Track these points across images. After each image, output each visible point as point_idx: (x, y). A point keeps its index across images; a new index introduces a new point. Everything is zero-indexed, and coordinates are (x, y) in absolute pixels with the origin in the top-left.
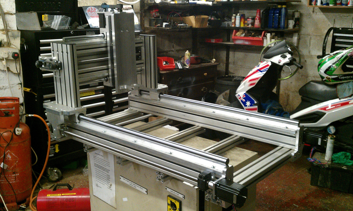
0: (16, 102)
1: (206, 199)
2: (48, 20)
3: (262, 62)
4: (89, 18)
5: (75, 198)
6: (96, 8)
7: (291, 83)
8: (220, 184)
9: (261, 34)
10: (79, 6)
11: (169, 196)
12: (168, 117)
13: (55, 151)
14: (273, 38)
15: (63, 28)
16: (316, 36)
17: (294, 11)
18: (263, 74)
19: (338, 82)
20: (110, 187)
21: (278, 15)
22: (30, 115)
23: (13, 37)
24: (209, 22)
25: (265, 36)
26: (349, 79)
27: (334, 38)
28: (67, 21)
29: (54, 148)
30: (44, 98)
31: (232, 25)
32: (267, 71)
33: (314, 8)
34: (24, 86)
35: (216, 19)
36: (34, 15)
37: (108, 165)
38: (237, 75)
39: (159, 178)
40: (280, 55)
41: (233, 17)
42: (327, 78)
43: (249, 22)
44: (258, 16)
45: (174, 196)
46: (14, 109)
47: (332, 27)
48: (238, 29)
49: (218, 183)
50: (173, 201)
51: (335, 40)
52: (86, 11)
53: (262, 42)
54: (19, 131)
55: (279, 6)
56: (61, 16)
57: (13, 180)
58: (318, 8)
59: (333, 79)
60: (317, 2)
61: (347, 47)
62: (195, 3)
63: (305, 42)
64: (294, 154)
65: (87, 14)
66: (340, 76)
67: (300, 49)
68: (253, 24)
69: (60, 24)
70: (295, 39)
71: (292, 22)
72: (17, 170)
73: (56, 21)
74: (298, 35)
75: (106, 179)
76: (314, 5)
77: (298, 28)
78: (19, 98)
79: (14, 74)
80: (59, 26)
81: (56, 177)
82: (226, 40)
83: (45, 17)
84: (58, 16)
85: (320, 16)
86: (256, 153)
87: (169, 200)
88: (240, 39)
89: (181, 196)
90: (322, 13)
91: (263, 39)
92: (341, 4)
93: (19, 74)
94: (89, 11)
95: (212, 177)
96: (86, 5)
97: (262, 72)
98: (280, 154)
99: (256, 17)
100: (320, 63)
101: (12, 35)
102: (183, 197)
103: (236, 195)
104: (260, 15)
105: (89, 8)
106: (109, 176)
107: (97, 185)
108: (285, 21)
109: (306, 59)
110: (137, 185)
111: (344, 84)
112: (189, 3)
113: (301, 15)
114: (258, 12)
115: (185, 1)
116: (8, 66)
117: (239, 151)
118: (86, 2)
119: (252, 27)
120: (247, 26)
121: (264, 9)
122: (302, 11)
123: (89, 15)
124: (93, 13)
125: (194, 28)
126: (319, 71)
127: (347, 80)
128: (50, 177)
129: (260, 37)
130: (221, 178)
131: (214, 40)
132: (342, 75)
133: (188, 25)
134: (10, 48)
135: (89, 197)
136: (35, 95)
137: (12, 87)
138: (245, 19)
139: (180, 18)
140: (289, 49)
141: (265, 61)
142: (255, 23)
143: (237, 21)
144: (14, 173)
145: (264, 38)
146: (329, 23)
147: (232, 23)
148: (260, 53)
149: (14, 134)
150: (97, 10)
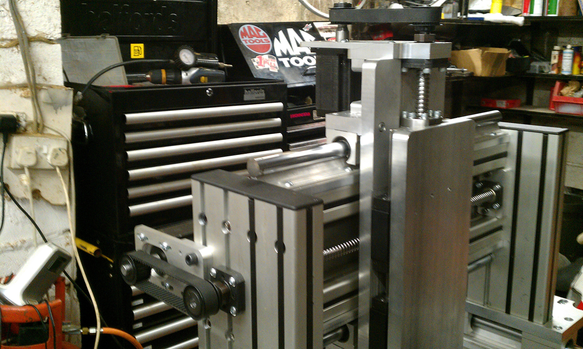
6: (259, 29)
22: (92, 331)
23: (51, 104)
31: (552, 70)
35: (517, 56)
36: (111, 43)
41: (555, 53)
48: (566, 80)
62: (482, 20)
79: (55, 205)
88: (573, 103)
94: (244, 34)
101: (50, 101)
105: (244, 28)
112: (467, 19)
115: (460, 14)
116: (37, 187)
123: (247, 42)
124: (254, 38)
125: (477, 77)
131: (505, 102)
133: (466, 71)
134: (43, 138)
136: (108, 261)
143: (564, 61)
150: (262, 32)
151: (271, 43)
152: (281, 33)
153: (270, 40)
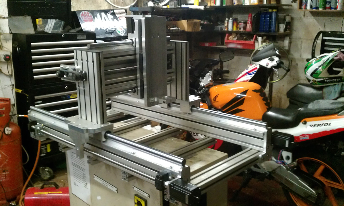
0: (7, 103)
1: (166, 199)
2: (43, 24)
3: (251, 65)
4: (82, 22)
5: (62, 196)
6: (89, 13)
7: (283, 86)
8: (174, 185)
9: (252, 38)
10: (72, 10)
11: (136, 195)
12: (147, 118)
13: (47, 151)
14: (264, 42)
15: (57, 31)
16: (307, 39)
17: (285, 15)
18: (252, 77)
19: (324, 85)
20: (86, 186)
21: (269, 19)
22: (20, 116)
23: (5, 39)
24: (201, 26)
25: (256, 39)
26: (335, 82)
27: (323, 41)
28: (60, 25)
29: (46, 148)
30: (35, 99)
31: (225, 29)
32: (255, 74)
33: (305, 12)
34: (16, 87)
35: (209, 23)
36: (29, 19)
37: (83, 164)
38: (230, 78)
39: (124, 177)
40: (268, 59)
41: (226, 22)
42: (313, 80)
43: (241, 26)
44: (250, 20)
45: (141, 196)
46: (4, 109)
47: (322, 31)
48: (230, 33)
49: (172, 184)
50: (140, 200)
51: (324, 43)
52: (80, 16)
53: (253, 45)
54: (8, 130)
55: (270, 11)
56: (54, 20)
57: (3, 178)
58: (308, 12)
59: (319, 82)
60: (307, 6)
61: (333, 50)
62: (188, 8)
63: (296, 45)
64: (261, 156)
65: (80, 18)
66: (326, 79)
67: (292, 52)
68: (245, 28)
69: (54, 27)
70: (286, 42)
71: (283, 26)
72: (7, 168)
73: (50, 25)
74: (290, 38)
75: (82, 178)
76: (304, 9)
77: (289, 31)
78: (10, 99)
79: (7, 75)
80: (53, 29)
81: (47, 176)
82: (220, 44)
83: (39, 21)
84: (52, 20)
85: (311, 20)
86: (226, 154)
87: (136, 198)
88: (233, 43)
89: (146, 195)
90: (312, 17)
91: (254, 43)
92: (330, 8)
93: (10, 76)
94: (82, 15)
95: (170, 177)
96: (80, 10)
97: (250, 74)
98: (247, 156)
99: (248, 21)
100: (306, 66)
101: (4, 38)
102: (148, 196)
103: (187, 195)
104: (251, 19)
105: (82, 13)
106: (85, 175)
107: (75, 184)
108: (276, 25)
109: (297, 63)
110: (109, 184)
111: (330, 86)
112: (181, 7)
113: (292, 19)
114: (250, 16)
115: (178, 6)
117: (210, 152)
118: (80, 7)
119: (244, 30)
120: (240, 30)
121: (255, 14)
122: (293, 15)
123: (83, 18)
124: (86, 17)
125: (186, 32)
126: (305, 73)
127: (333, 83)
128: (42, 176)
129: (252, 41)
130: (176, 179)
131: (208, 44)
132: (328, 78)
133: (180, 29)
134: (2, 51)
135: (69, 195)
136: (27, 96)
137: (5, 88)
138: (238, 24)
139: (173, 22)
140: (277, 52)
141: (254, 64)
142: (247, 27)
143: (229, 25)
144: (4, 171)
145: (256, 41)
146: (320, 27)
147: (225, 27)
148: (250, 56)
149: (4, 134)
150: (90, 14)
151: (93, 19)
152: (98, 15)
153: (93, 17)
